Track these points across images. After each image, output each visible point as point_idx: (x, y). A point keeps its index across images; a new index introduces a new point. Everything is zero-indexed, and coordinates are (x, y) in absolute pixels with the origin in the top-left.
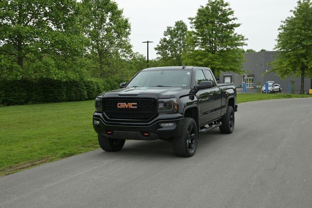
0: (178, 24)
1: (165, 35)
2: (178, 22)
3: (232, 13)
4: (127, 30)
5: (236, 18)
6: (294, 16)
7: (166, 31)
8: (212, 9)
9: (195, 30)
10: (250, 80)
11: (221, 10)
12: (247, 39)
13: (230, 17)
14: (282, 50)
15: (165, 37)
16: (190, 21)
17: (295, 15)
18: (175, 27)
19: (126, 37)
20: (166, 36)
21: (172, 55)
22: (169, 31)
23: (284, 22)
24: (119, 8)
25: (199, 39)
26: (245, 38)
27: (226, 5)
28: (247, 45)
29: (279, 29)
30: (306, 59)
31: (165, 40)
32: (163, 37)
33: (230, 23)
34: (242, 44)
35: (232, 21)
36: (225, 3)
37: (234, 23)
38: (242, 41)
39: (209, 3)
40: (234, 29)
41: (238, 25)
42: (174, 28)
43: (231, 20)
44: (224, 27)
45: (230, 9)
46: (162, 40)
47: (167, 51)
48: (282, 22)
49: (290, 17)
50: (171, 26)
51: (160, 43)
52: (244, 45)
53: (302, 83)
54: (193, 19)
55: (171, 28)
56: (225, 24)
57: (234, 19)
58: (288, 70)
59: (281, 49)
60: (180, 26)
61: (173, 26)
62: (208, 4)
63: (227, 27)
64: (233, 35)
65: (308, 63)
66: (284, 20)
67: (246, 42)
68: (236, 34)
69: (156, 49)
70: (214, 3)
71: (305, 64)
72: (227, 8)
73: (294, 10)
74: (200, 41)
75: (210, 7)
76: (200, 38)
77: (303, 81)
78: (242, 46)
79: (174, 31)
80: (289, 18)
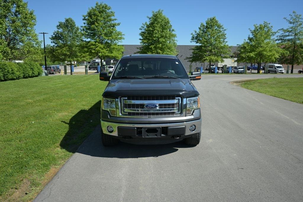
1: (57, 28)
4: (33, 21)
7: (58, 25)
12: (123, 35)
13: (112, 18)
20: (59, 29)
22: (60, 26)
31: (58, 32)
32: (56, 30)
33: (113, 22)
34: (121, 38)
40: (115, 27)
41: (119, 24)
43: (113, 20)
45: (112, 12)
51: (54, 34)
57: (115, 20)
63: (111, 25)
68: (117, 31)
70: (99, 6)
72: (110, 11)
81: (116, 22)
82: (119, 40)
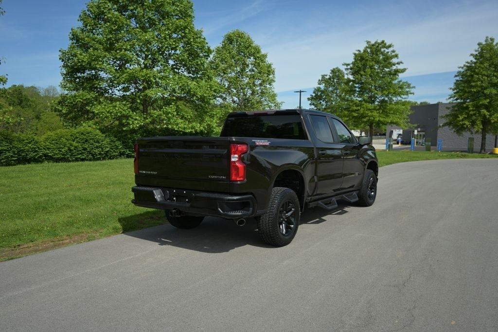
0: (333, 71)
1: (319, 84)
2: (334, 69)
3: (396, 56)
4: (271, 76)
5: (402, 63)
6: (474, 60)
7: (321, 79)
8: (372, 52)
9: (351, 77)
10: (421, 135)
11: (382, 53)
12: (414, 87)
13: (394, 60)
14: (459, 101)
15: (319, 86)
16: (345, 67)
17: (476, 59)
18: (331, 75)
19: (270, 84)
21: (326, 106)
22: (323, 80)
23: (462, 68)
24: (263, 52)
25: (356, 87)
26: (411, 86)
27: (390, 46)
28: (413, 93)
29: (456, 76)
30: (489, 111)
31: (318, 89)
32: (317, 86)
33: (394, 68)
34: (407, 93)
35: (396, 65)
36: (387, 45)
37: (398, 68)
38: (407, 90)
39: (368, 45)
40: (398, 75)
41: (403, 71)
42: (329, 76)
43: (394, 65)
44: (386, 73)
45: (393, 51)
46: (315, 89)
47: (322, 101)
48: (459, 68)
49: (469, 61)
50: (326, 74)
51: (314, 93)
52: (411, 93)
53: (482, 141)
54: (348, 65)
55: (326, 76)
56: (387, 70)
57: (398, 63)
58: (465, 124)
59: (457, 99)
60: (336, 72)
61: (328, 74)
62: (367, 47)
63: (390, 73)
64: (396, 82)
65: (490, 115)
66: (463, 66)
67: (412, 90)
68: (400, 81)
69: (309, 99)
70: (373, 45)
71: (488, 116)
72: (390, 49)
73: (475, 53)
74: (357, 89)
75: (369, 50)
76: (357, 85)
77: (484, 138)
78: (407, 95)
79: (330, 79)
80: (468, 63)
81: (400, 67)
82: (402, 96)
